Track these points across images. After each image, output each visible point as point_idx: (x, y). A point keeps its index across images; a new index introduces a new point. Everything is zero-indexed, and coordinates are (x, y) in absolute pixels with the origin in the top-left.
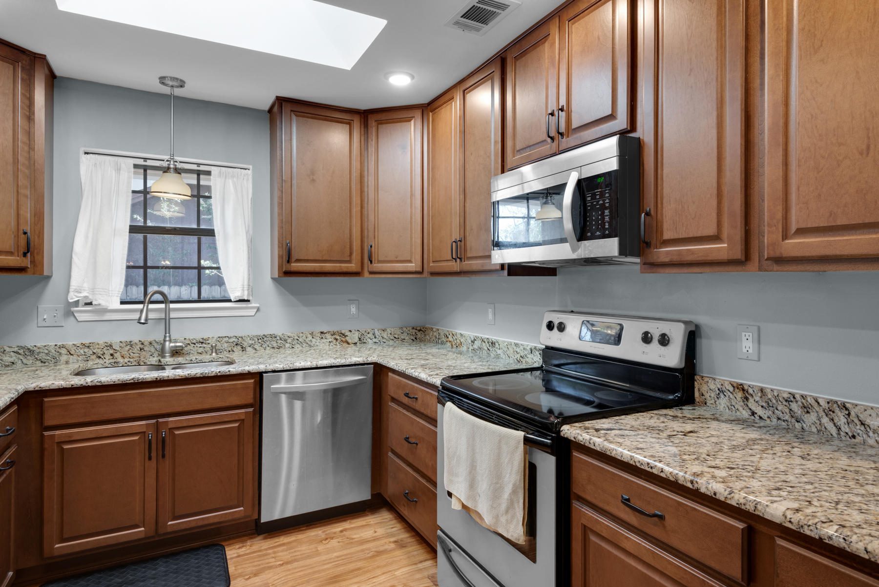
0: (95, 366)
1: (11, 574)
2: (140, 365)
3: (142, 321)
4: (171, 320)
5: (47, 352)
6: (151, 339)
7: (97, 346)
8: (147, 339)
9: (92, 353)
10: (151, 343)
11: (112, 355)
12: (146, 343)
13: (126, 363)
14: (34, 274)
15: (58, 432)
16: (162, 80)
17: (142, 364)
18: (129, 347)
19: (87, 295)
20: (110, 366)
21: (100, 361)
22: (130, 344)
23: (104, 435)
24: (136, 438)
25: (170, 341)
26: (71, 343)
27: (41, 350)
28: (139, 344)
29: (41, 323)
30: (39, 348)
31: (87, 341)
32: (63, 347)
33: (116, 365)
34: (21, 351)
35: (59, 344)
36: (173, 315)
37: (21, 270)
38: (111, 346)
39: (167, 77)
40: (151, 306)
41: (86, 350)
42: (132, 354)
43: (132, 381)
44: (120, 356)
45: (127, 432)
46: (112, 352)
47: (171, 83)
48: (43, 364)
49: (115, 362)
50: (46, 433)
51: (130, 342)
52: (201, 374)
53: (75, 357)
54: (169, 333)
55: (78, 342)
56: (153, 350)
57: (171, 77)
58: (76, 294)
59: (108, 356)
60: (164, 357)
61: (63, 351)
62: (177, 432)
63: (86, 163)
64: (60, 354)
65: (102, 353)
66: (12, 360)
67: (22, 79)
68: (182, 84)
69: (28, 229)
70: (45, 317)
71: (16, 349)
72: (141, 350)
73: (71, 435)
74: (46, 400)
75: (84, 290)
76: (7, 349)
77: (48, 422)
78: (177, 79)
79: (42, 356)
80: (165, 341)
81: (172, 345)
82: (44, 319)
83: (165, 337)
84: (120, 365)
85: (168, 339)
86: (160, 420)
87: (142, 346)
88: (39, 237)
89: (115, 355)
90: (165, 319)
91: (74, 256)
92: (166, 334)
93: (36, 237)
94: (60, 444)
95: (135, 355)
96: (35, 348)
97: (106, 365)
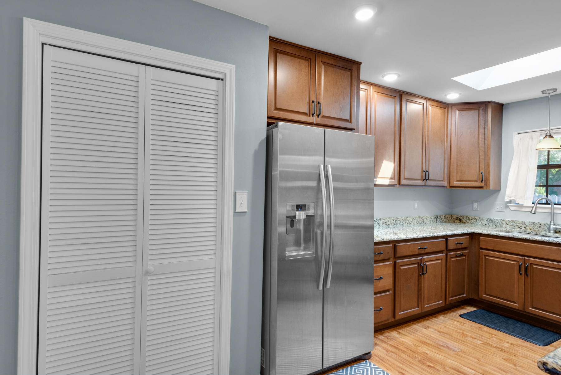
0: (516, 231)
1: (465, 295)
2: (537, 234)
3: (533, 212)
4: (554, 214)
5: (498, 222)
6: (545, 222)
7: (518, 222)
8: (543, 222)
9: (516, 225)
10: (545, 225)
11: (525, 227)
12: (542, 224)
13: (530, 232)
14: (486, 189)
15: (484, 251)
16: (543, 92)
17: (538, 234)
18: (533, 225)
19: (514, 199)
20: (522, 232)
21: (519, 229)
22: (534, 223)
23: (501, 257)
24: (515, 263)
25: (554, 225)
26: (507, 220)
27: (496, 221)
28: (538, 224)
29: (497, 210)
30: (495, 220)
31: (514, 220)
32: (504, 221)
33: (525, 232)
34: (488, 220)
35: (502, 219)
36: (556, 211)
37: (481, 187)
38: (524, 223)
39: (545, 90)
40: (538, 205)
41: (514, 223)
42: (535, 229)
43: (512, 237)
44: (529, 228)
45: (511, 259)
46: (525, 226)
47: (548, 92)
48: (496, 227)
49: (525, 231)
50: (480, 250)
51: (534, 222)
52: (547, 240)
53: (509, 226)
54: (553, 220)
55: (510, 220)
56: (546, 228)
57: (547, 90)
58: (508, 198)
59: (523, 228)
60: (549, 232)
61: (504, 222)
62: (534, 266)
63: (516, 138)
64: (503, 223)
65: (520, 226)
66: (485, 223)
67: (482, 114)
68: (555, 90)
69: (483, 171)
70: (498, 207)
71: (487, 219)
72: (539, 227)
73: (489, 253)
74: (480, 237)
75: (513, 196)
76: (484, 219)
77: (481, 246)
78: (551, 89)
79: (496, 223)
80: (550, 224)
81: (554, 227)
82: (498, 208)
83: (551, 222)
84: (528, 233)
85: (552, 223)
86: (526, 258)
87: (540, 226)
88: (488, 174)
89: (527, 228)
90: (551, 213)
91: (508, 181)
92: (551, 220)
93: (487, 174)
94: (485, 255)
95: (536, 229)
96: (493, 220)
97: (521, 231)
